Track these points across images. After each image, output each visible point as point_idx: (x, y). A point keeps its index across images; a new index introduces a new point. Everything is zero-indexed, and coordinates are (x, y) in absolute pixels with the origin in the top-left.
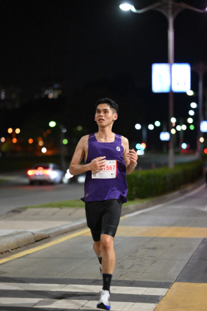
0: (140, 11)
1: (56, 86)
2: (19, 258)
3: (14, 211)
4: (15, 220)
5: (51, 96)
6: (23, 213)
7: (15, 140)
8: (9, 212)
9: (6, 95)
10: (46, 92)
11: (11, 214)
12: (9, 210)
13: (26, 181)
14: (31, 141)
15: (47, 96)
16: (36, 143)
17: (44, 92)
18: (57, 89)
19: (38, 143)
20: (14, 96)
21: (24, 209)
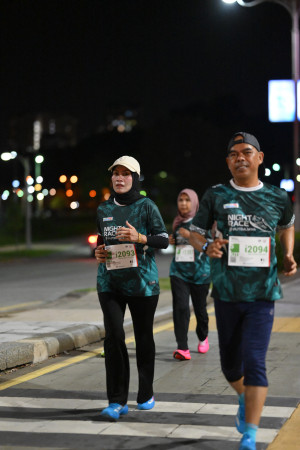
0: (250, 5)
1: (129, 113)
2: (78, 363)
3: (70, 295)
4: (72, 308)
5: (121, 128)
6: (84, 298)
7: (70, 193)
8: (62, 297)
9: (56, 128)
10: (115, 123)
11: (66, 299)
12: (63, 294)
13: (87, 251)
14: (93, 194)
15: (116, 128)
16: (100, 196)
17: (110, 123)
18: (130, 118)
19: (103, 196)
20: (68, 129)
21: (85, 292)
